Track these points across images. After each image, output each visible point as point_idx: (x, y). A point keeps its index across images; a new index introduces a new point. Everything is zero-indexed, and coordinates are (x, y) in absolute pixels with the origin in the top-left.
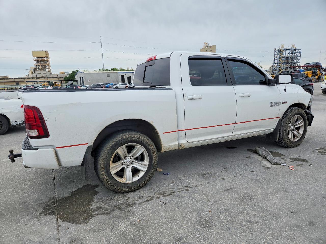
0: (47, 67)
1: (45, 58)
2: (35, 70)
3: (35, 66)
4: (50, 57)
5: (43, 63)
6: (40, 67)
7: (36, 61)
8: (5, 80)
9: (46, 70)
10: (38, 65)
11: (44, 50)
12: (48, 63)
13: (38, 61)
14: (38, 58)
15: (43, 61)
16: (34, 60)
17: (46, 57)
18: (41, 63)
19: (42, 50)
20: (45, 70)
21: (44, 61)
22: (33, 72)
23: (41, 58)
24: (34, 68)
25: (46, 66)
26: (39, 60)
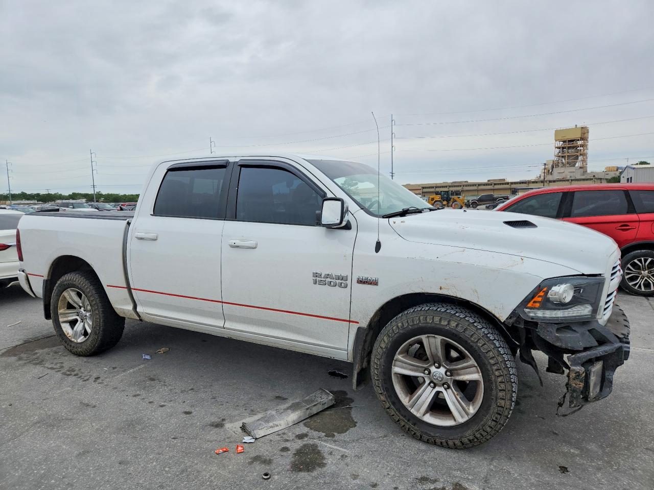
0: (580, 158)
1: (579, 140)
2: (555, 165)
3: (556, 159)
4: (589, 139)
5: (573, 150)
6: (565, 160)
7: (559, 148)
8: (497, 187)
9: (577, 165)
10: (562, 157)
11: (580, 125)
12: (584, 150)
13: (563, 148)
14: (564, 142)
15: (573, 147)
16: (557, 146)
17: (582, 139)
18: (570, 151)
19: (576, 125)
20: (574, 166)
21: (576, 147)
22: (549, 170)
23: (570, 141)
24: (553, 161)
25: (577, 158)
26: (567, 145)
